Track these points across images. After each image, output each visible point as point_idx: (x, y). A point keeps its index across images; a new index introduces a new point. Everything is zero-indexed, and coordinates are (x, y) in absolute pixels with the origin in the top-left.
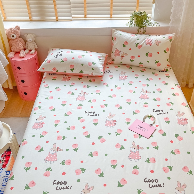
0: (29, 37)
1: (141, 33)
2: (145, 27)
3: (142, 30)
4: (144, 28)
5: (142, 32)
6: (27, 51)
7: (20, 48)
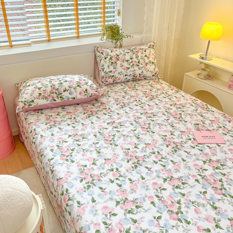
2: (121, 40)
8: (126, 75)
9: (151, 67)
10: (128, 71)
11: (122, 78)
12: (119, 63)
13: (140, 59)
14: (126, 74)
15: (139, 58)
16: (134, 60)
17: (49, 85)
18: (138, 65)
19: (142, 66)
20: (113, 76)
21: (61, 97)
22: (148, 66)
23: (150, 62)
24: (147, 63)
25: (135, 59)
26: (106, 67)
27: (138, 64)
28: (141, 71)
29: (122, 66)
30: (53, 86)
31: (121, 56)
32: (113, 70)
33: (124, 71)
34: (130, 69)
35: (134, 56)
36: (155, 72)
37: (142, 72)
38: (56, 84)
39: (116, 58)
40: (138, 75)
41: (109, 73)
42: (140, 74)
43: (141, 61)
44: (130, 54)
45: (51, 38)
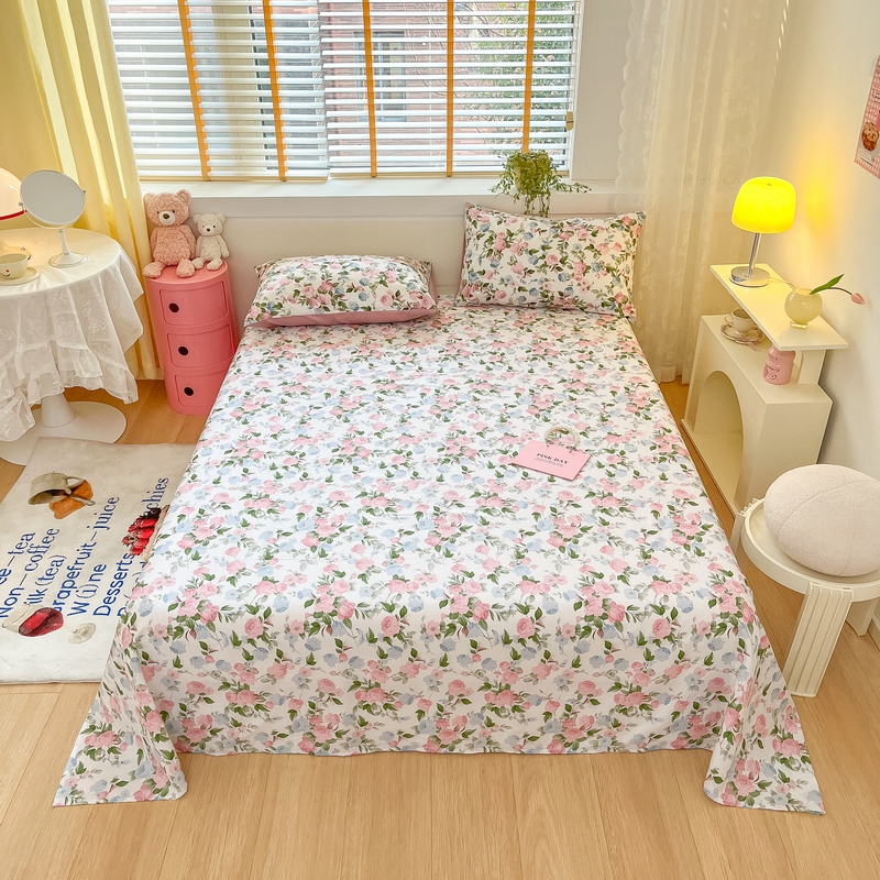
0: (206, 221)
1: (535, 212)
2: (546, 196)
3: (537, 203)
4: (545, 198)
5: (537, 211)
6: (198, 262)
7: (180, 254)
8: (520, 289)
9: (601, 282)
10: (528, 279)
11: (511, 294)
12: (507, 253)
13: (570, 254)
14: (522, 285)
15: (568, 250)
16: (549, 252)
17: (320, 274)
18: (559, 269)
19: (571, 272)
20: (486, 285)
21: (340, 303)
22: (590, 276)
23: (599, 266)
24: (589, 268)
25: (554, 251)
26: (475, 259)
27: (560, 265)
28: (566, 284)
29: (513, 263)
30: (326, 278)
31: (521, 236)
32: (489, 269)
33: (516, 278)
34: (534, 276)
35: (555, 243)
36: (610, 296)
37: (569, 289)
38: (335, 273)
39: (505, 240)
40: (557, 295)
41: (478, 275)
42: (561, 294)
43: (572, 259)
44: (544, 235)
45: (379, 170)
